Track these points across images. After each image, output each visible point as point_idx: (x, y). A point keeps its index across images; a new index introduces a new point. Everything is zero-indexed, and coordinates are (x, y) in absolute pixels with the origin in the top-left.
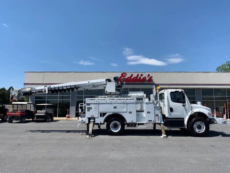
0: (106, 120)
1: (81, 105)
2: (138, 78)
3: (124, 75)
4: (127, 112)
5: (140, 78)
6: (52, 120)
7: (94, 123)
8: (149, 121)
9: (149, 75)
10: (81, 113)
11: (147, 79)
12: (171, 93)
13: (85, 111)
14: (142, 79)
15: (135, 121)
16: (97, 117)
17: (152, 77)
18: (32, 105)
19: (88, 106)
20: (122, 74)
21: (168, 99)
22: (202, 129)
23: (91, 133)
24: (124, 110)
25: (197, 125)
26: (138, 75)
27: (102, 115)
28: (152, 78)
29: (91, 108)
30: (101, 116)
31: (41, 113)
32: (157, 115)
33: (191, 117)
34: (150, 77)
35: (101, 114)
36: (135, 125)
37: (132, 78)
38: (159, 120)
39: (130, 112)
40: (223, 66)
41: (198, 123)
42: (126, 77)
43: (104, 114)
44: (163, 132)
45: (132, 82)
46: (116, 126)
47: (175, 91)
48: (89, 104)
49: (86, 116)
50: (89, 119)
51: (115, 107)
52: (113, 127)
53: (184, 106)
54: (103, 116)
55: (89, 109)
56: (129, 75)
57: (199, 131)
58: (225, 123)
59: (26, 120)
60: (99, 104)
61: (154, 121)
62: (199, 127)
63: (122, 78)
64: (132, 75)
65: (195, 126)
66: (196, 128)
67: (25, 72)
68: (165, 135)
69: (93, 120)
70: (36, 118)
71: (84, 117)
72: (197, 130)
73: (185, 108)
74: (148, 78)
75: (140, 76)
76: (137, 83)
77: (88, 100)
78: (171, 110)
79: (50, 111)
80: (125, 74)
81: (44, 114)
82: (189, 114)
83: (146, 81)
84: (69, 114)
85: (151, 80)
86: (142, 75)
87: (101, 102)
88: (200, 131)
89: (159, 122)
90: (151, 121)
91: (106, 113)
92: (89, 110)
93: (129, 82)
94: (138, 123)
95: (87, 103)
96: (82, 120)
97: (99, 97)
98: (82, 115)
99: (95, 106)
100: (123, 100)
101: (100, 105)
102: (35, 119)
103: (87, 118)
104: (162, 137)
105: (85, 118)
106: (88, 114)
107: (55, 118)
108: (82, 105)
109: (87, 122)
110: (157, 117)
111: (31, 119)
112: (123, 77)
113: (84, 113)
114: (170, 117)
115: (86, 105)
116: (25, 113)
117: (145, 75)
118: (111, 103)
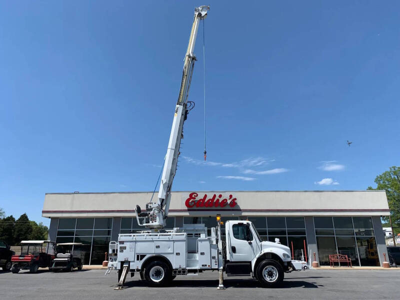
0: (144, 265)
1: (112, 243)
2: (215, 201)
3: (193, 196)
4: (173, 253)
5: (218, 200)
6: (80, 270)
7: (128, 270)
8: (203, 266)
9: (231, 196)
10: (111, 255)
11: (229, 202)
12: (234, 226)
13: (117, 252)
14: (220, 201)
15: (184, 266)
16: (133, 260)
17: (235, 199)
18: (51, 246)
19: (122, 245)
20: (191, 195)
21: (229, 234)
22: (275, 277)
23: (122, 283)
24: (170, 251)
25: (267, 270)
26: (215, 196)
27: (140, 257)
28: (235, 201)
29: (125, 248)
30: (138, 259)
31: (63, 257)
32: (214, 258)
33: (259, 260)
34: (232, 199)
35: (138, 256)
36: (184, 272)
37: (206, 201)
38: (216, 264)
39: (178, 254)
40: (385, 174)
41: (269, 268)
42: (197, 199)
43: (143, 256)
44: (221, 282)
45: (207, 207)
46: (158, 274)
47: (239, 223)
48: (122, 243)
49: (118, 260)
50: (122, 263)
51: (158, 247)
52: (154, 275)
53: (250, 244)
54: (141, 259)
55: (122, 249)
56: (200, 196)
57: (271, 280)
58: (306, 268)
59: (40, 268)
60: (136, 242)
61: (209, 266)
62: (271, 274)
63: (190, 201)
64: (206, 196)
65: (265, 272)
66: (266, 275)
67: (46, 194)
68: (222, 286)
69: (127, 265)
70: (55, 266)
71: (116, 260)
72: (268, 279)
73: (252, 246)
74: (231, 200)
75: (217, 197)
76: (214, 208)
77: (122, 237)
78: (234, 250)
79: (79, 254)
80: (196, 195)
81: (67, 259)
82: (257, 256)
83: (227, 206)
84: (107, 260)
85: (234, 203)
86: (220, 196)
87: (138, 238)
88: (273, 279)
89: (217, 268)
90: (206, 265)
91: (145, 256)
92: (122, 251)
93: (201, 206)
94: (188, 268)
95: (121, 240)
96: (112, 265)
97: (143, 231)
98: (113, 257)
99: (130, 245)
100: (168, 236)
101: (138, 243)
102: (53, 267)
103: (119, 262)
104: (218, 288)
105: (116, 262)
106: (121, 257)
107: (84, 267)
108: (115, 243)
109: (119, 268)
110: (213, 261)
111: (47, 268)
112: (192, 200)
113: (116, 255)
114: (232, 261)
115: (118, 243)
116: (39, 257)
117: (226, 196)
118: (153, 241)
